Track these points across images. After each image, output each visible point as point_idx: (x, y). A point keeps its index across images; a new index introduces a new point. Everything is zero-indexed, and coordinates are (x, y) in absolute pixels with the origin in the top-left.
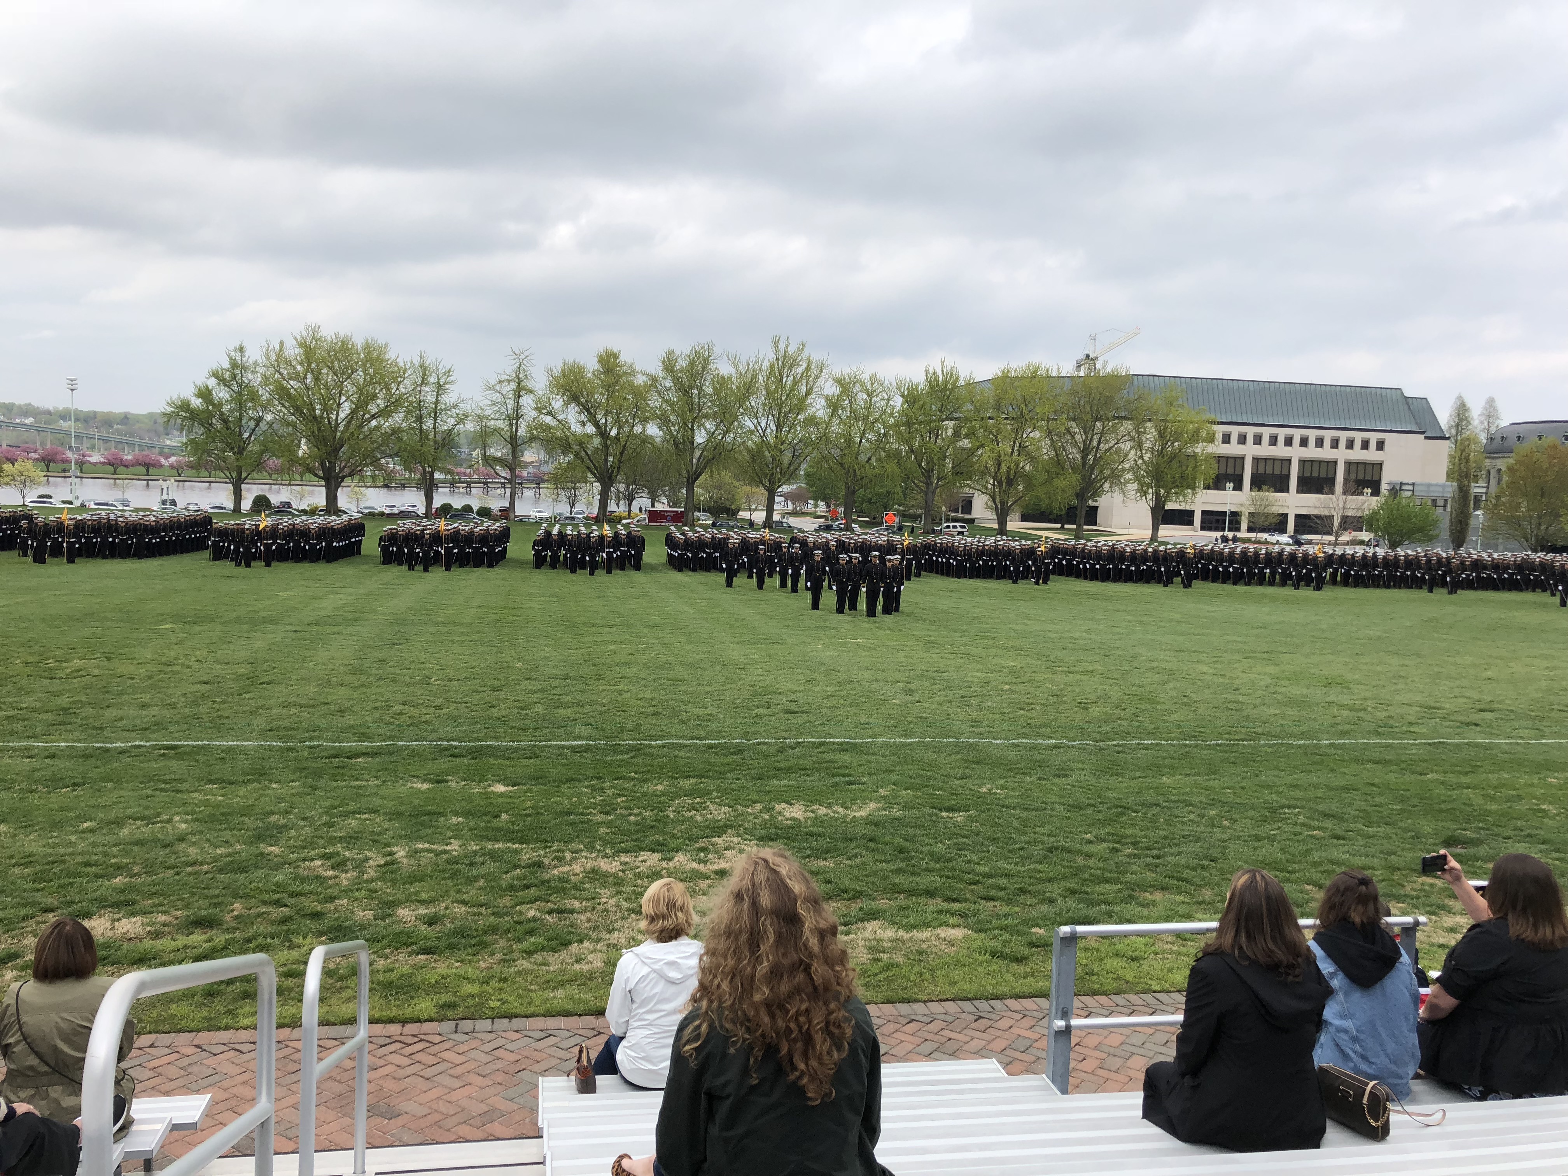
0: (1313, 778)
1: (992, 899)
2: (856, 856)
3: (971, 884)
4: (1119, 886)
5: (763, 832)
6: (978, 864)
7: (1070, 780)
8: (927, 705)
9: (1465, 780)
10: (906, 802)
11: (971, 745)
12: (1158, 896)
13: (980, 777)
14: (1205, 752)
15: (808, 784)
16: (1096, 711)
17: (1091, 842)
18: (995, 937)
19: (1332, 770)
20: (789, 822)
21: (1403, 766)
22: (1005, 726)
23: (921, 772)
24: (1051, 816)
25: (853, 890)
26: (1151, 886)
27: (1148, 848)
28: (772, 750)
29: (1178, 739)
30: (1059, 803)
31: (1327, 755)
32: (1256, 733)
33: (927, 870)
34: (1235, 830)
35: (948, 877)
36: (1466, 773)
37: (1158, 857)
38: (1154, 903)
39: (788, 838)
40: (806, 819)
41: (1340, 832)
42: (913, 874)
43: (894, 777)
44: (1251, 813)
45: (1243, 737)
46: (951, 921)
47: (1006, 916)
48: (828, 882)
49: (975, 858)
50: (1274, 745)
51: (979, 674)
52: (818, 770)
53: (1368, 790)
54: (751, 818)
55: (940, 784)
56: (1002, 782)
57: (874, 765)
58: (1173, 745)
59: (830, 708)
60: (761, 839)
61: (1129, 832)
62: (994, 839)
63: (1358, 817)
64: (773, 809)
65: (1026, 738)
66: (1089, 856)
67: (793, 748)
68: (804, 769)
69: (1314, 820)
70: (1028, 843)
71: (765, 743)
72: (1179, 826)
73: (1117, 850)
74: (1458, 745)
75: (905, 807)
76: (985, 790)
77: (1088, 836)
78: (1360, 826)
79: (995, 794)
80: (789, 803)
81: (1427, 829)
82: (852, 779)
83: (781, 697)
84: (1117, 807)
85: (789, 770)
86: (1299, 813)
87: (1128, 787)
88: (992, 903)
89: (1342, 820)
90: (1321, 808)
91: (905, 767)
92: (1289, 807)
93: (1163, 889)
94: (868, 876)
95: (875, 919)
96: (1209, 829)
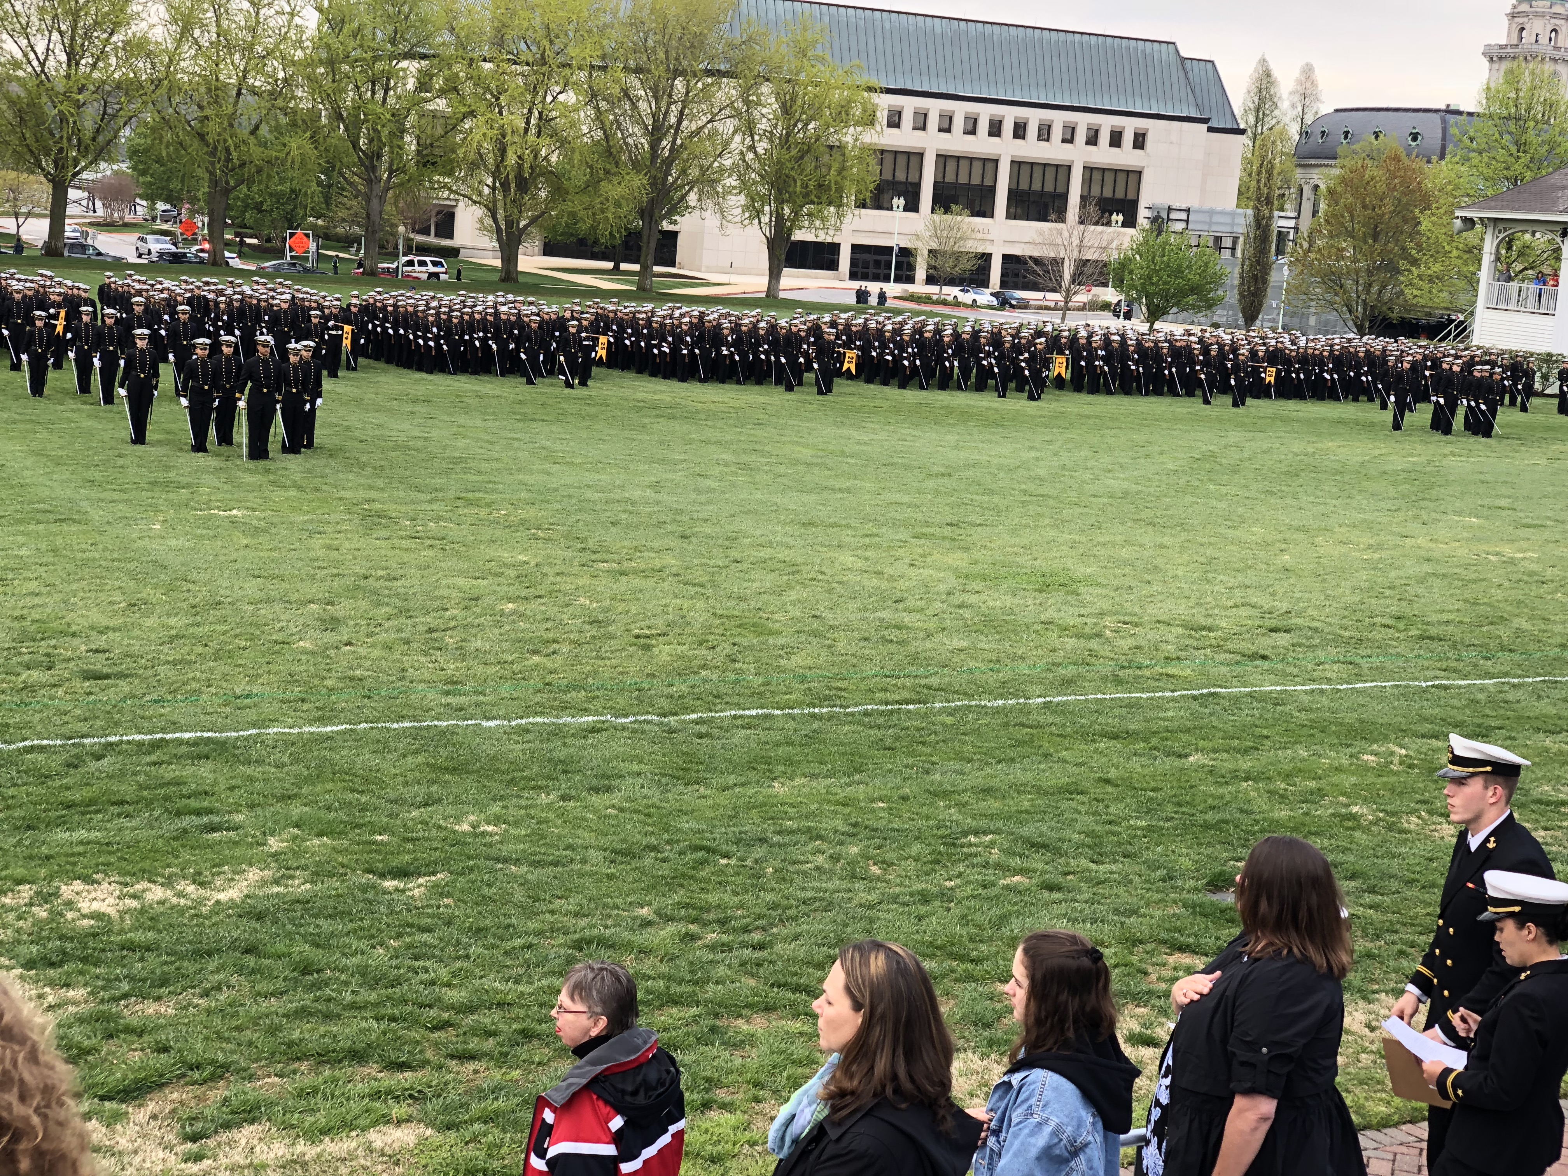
0: (1018, 774)
1: (472, 1057)
2: (219, 988)
3: (435, 1028)
4: (694, 1011)
5: (34, 949)
6: (448, 985)
7: (616, 798)
8: (362, 651)
9: (1246, 764)
10: (318, 864)
11: (443, 733)
12: (758, 1024)
13: (457, 801)
14: (846, 728)
15: (128, 836)
16: (664, 652)
17: (647, 923)
18: (475, 1139)
19: (1046, 755)
20: (86, 923)
21: (1154, 741)
22: (505, 690)
23: (349, 796)
24: (581, 875)
25: (212, 1062)
26: (748, 1006)
27: (746, 930)
28: (56, 763)
29: (800, 704)
30: (598, 848)
31: (1038, 726)
32: (929, 688)
33: (354, 1006)
34: (888, 882)
35: (393, 1019)
36: (1246, 751)
37: (761, 946)
38: (751, 1040)
39: (85, 960)
40: (122, 913)
41: (1054, 877)
42: (328, 1017)
43: (297, 810)
44: (916, 848)
45: (906, 695)
46: (397, 1110)
47: (496, 1090)
48: (164, 1049)
49: (444, 974)
50: (957, 709)
51: (460, 581)
52: (149, 804)
53: (1098, 791)
54: (11, 917)
55: (385, 820)
56: (496, 809)
57: (259, 786)
58: (793, 717)
59: (175, 663)
60: (29, 965)
61: (713, 898)
62: (479, 930)
63: (1083, 845)
64: (56, 894)
65: (542, 714)
66: (644, 952)
67: (99, 757)
68: (122, 803)
69: (1015, 854)
70: (539, 933)
71: (42, 749)
72: (798, 879)
73: (692, 937)
74: (1236, 700)
75: (316, 876)
76: (466, 827)
77: (645, 911)
78: (1084, 862)
79: (484, 834)
80: (88, 880)
81: (1186, 863)
82: (216, 819)
83: (76, 642)
84: (697, 848)
85: (89, 806)
86: (992, 844)
87: (715, 807)
88: (471, 1066)
89: (1058, 852)
90: (1027, 831)
91: (319, 788)
92: (976, 833)
93: (768, 1009)
94: (239, 1029)
95: (252, 1122)
96: (845, 885)
